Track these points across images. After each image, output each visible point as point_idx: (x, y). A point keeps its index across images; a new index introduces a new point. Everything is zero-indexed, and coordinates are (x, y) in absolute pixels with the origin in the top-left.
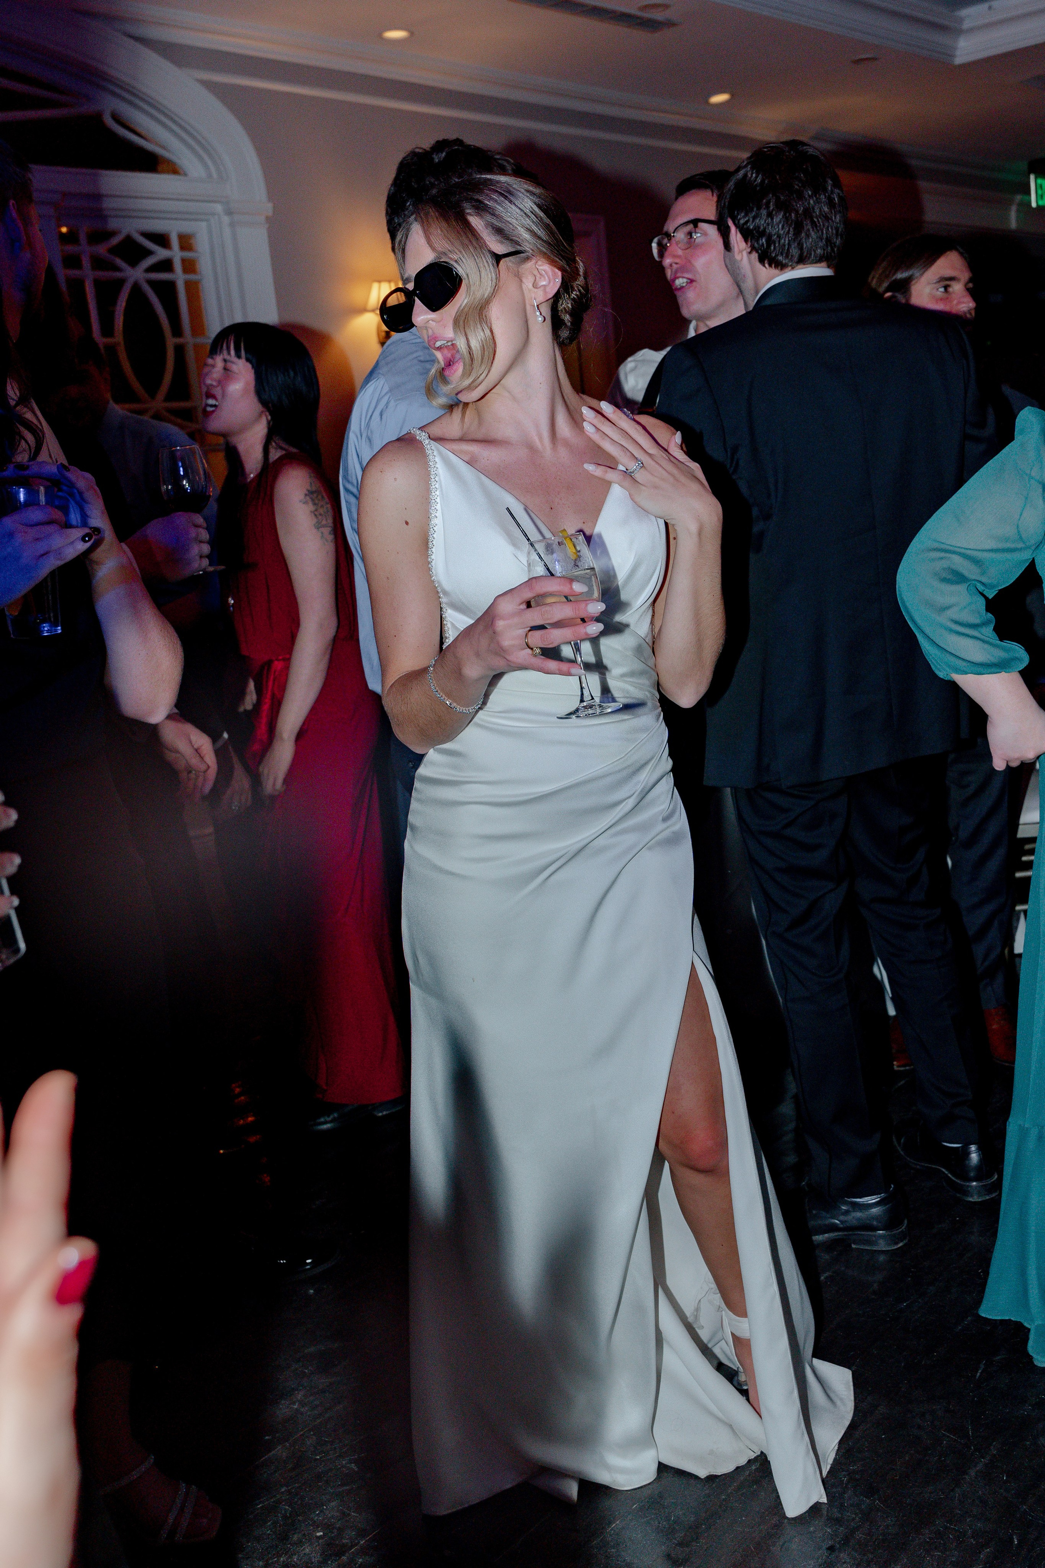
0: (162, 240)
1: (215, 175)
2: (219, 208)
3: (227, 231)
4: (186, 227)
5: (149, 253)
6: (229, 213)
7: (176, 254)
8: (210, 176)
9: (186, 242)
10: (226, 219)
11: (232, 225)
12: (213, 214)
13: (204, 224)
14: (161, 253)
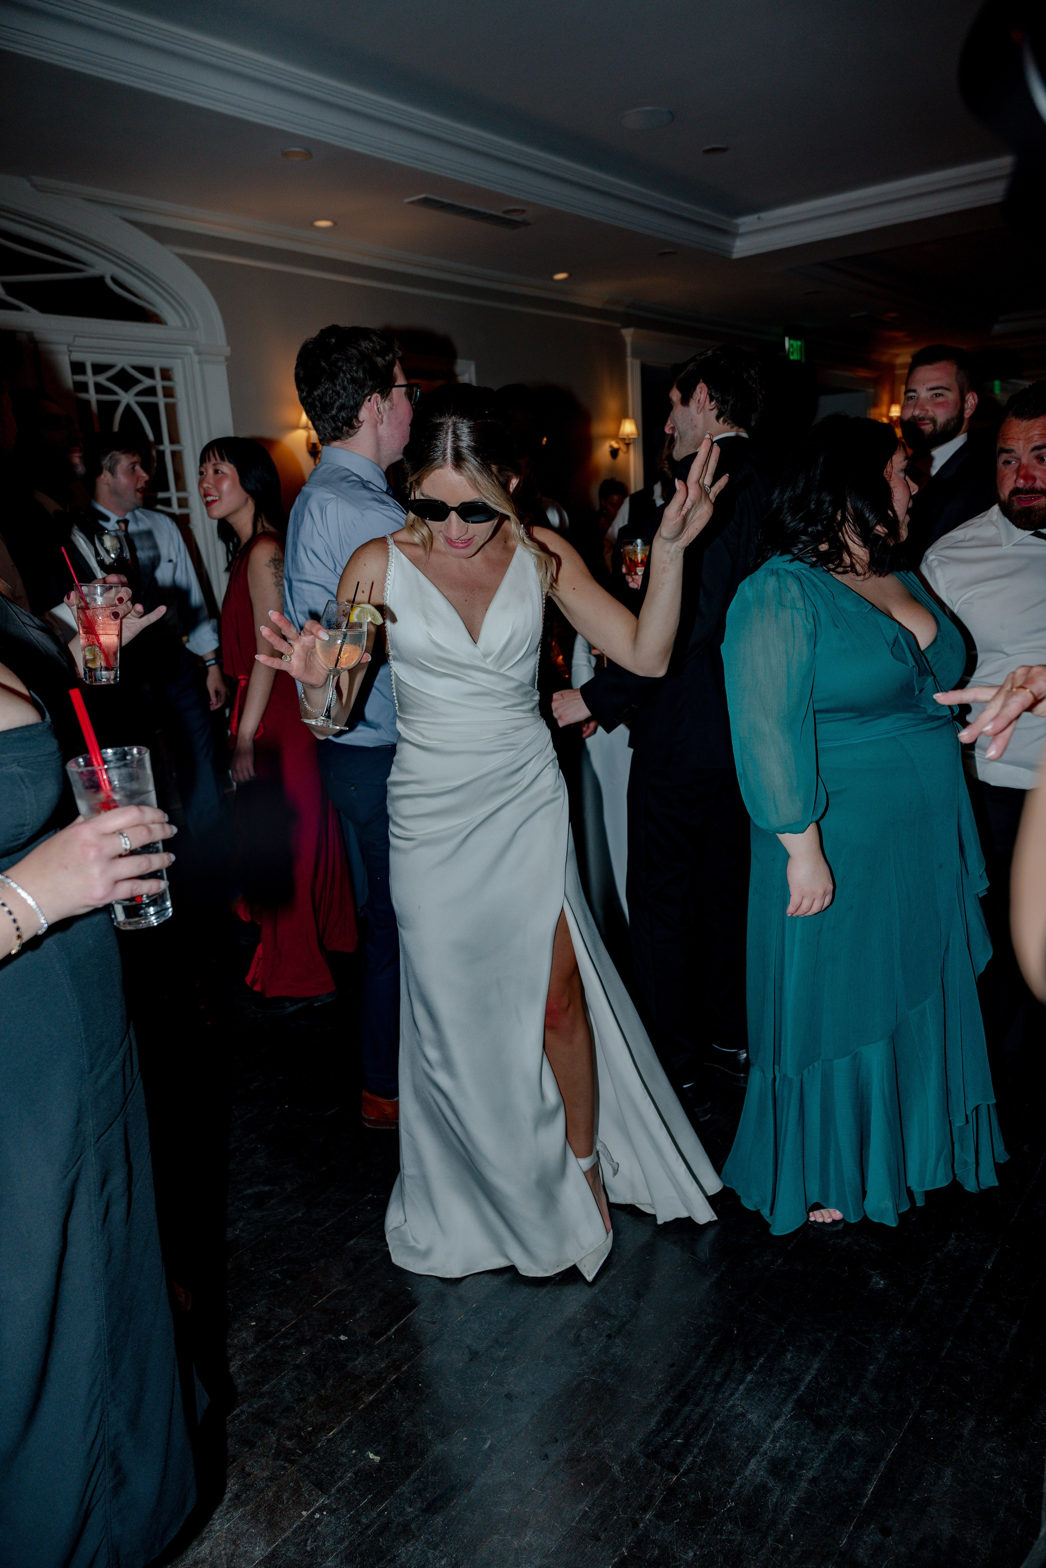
0: (148, 372)
1: (188, 325)
2: (191, 349)
3: (197, 367)
4: (166, 363)
5: (138, 381)
6: (198, 353)
7: (159, 383)
8: (184, 325)
9: (166, 375)
10: (196, 358)
11: (200, 362)
12: (187, 354)
13: (179, 361)
14: (147, 382)
